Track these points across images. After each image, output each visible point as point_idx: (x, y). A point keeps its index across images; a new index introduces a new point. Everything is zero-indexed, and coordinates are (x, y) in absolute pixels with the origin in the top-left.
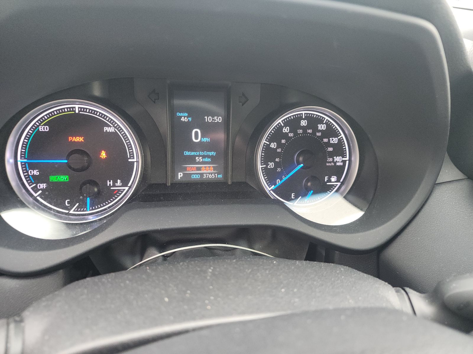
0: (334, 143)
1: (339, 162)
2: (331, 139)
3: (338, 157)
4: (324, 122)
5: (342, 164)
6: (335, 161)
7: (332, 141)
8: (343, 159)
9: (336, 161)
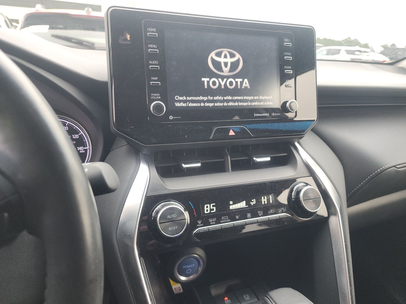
0: (76, 138)
1: (81, 150)
2: (73, 135)
3: (80, 147)
4: (66, 125)
5: (84, 151)
6: (78, 150)
7: (74, 137)
8: (85, 148)
9: (80, 150)
